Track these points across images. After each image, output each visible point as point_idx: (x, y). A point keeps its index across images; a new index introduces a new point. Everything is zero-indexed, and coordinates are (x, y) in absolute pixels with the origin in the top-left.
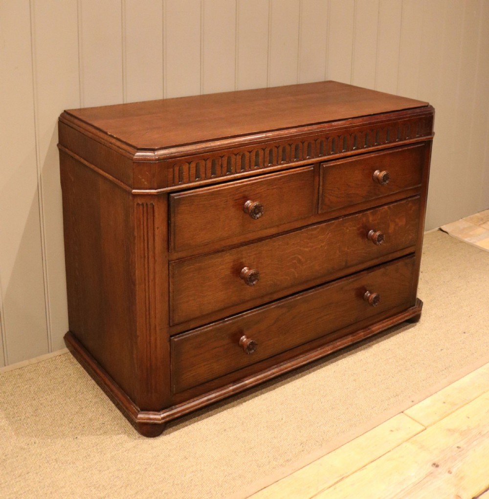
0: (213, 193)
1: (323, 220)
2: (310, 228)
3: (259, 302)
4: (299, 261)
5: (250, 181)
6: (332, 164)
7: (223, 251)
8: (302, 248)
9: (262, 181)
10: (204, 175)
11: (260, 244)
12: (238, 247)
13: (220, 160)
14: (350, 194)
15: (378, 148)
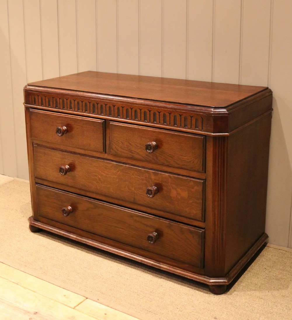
0: (46, 115)
1: (114, 160)
2: (105, 161)
3: (78, 191)
4: (100, 179)
5: (65, 115)
6: (117, 124)
7: (56, 150)
8: (100, 172)
9: (70, 118)
10: (45, 105)
11: (74, 155)
12: (63, 151)
13: (52, 99)
14: (131, 150)
15: (154, 125)
